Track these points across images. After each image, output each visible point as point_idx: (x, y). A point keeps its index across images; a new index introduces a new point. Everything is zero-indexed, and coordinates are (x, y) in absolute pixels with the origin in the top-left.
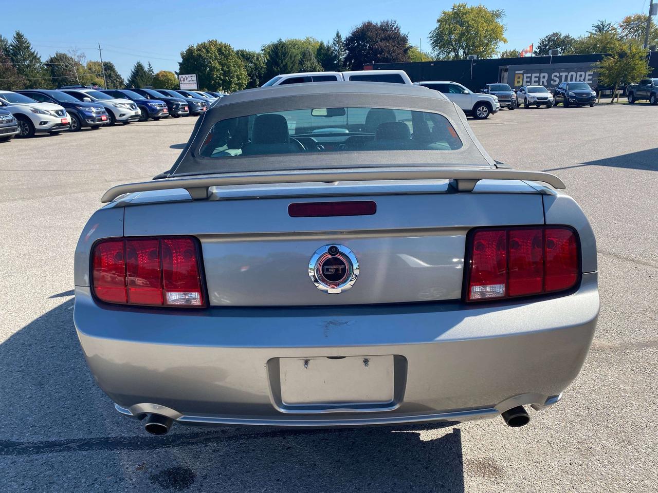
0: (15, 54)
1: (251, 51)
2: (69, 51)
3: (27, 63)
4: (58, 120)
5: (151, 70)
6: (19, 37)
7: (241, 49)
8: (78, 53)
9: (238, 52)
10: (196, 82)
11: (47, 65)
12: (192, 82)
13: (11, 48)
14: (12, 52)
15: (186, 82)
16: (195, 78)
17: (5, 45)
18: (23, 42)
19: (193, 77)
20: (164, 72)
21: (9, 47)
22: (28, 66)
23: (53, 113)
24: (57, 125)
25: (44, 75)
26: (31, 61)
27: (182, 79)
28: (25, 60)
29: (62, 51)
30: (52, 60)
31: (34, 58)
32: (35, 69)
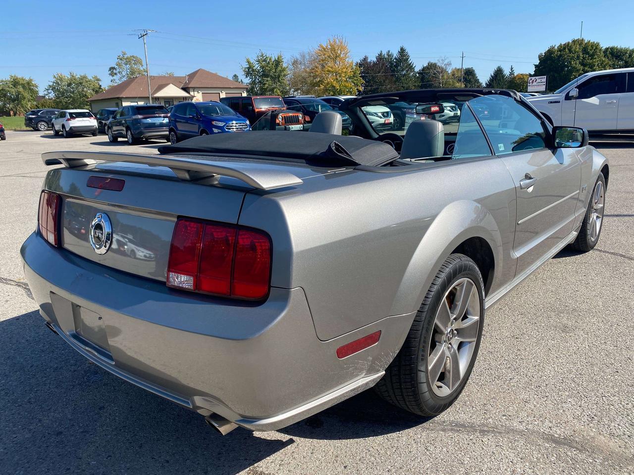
0: (396, 66)
1: (623, 47)
2: (438, 60)
3: (404, 72)
4: (382, 121)
5: (512, 73)
6: (402, 51)
7: (611, 46)
8: (446, 62)
9: (607, 49)
10: (545, 84)
11: (419, 73)
12: (541, 84)
13: (395, 61)
14: (395, 64)
15: (535, 83)
16: (544, 80)
17: (391, 59)
18: (404, 56)
19: (544, 79)
20: (522, 75)
21: (393, 61)
22: (405, 75)
23: (380, 115)
24: (381, 124)
25: (415, 82)
26: (407, 71)
27: (531, 81)
28: (402, 70)
29: (433, 61)
30: (424, 69)
31: (410, 67)
32: (409, 77)
